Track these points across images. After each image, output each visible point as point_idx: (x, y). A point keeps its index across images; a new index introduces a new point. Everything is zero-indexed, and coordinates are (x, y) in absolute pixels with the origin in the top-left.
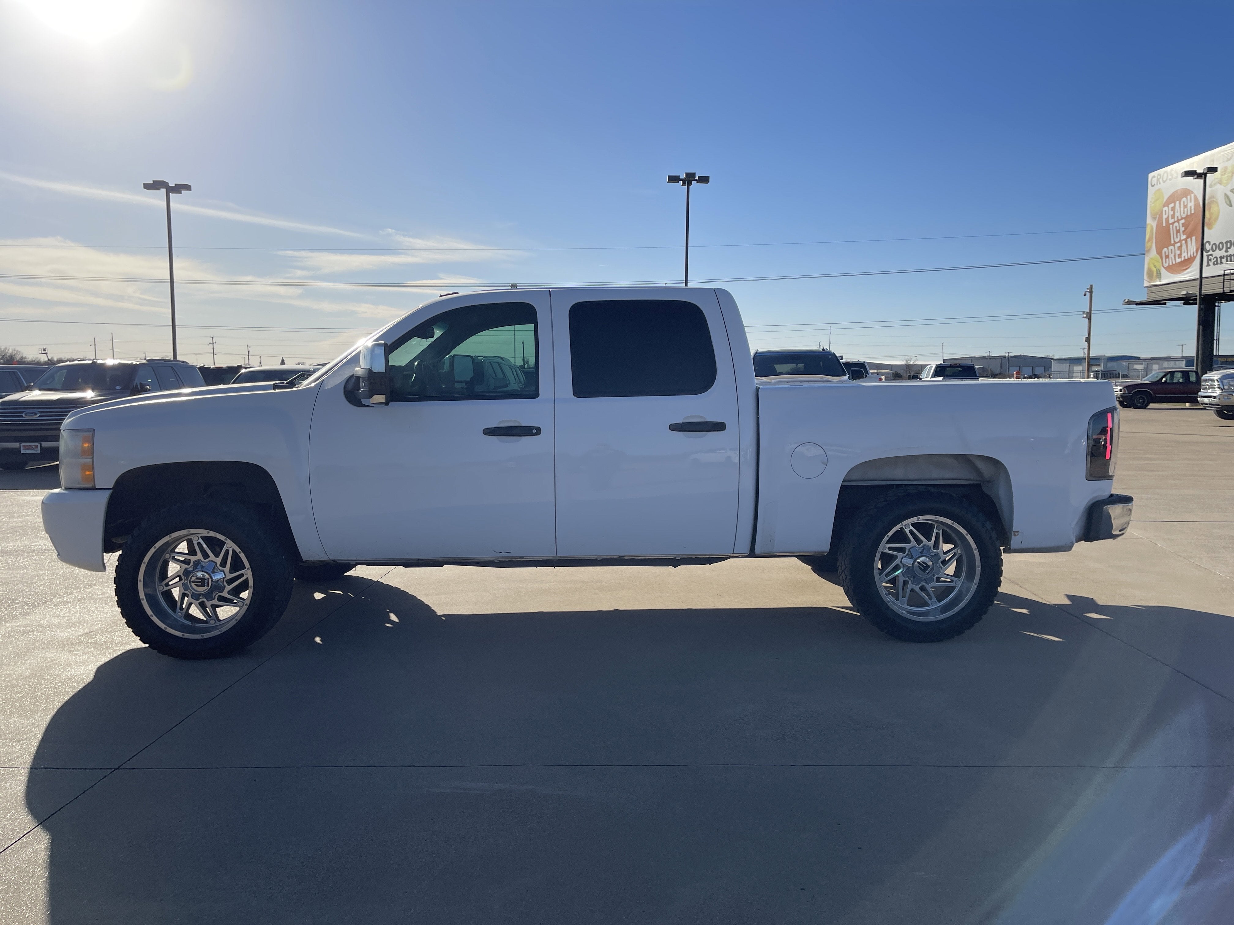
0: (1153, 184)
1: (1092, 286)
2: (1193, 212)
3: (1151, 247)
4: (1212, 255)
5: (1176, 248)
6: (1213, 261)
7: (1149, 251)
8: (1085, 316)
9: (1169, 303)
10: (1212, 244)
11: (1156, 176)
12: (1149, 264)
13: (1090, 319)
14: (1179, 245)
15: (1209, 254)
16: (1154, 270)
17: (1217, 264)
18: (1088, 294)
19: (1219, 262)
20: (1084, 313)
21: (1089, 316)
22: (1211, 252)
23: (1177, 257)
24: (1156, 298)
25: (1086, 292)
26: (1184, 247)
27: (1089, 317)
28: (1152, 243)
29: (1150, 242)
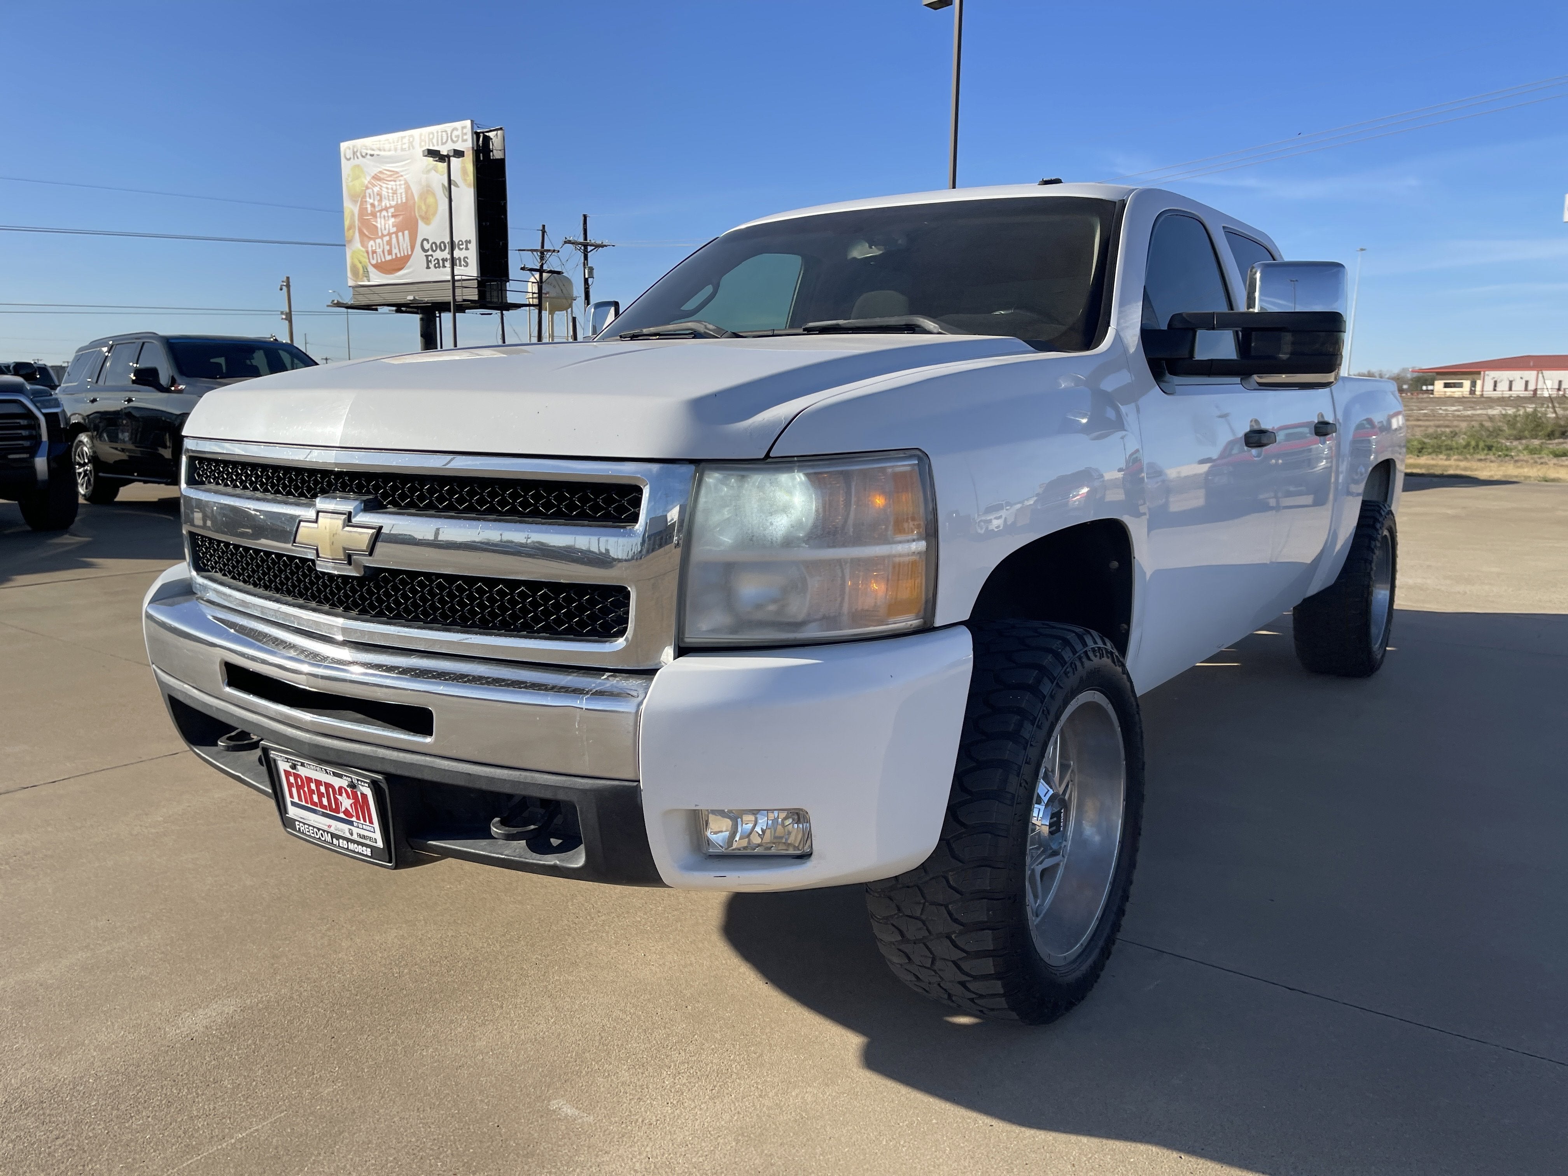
0: (348, 157)
1: (288, 278)
2: (404, 201)
3: (353, 237)
4: (432, 256)
5: (385, 242)
6: (433, 263)
7: (350, 241)
8: (284, 317)
9: (382, 309)
10: (430, 243)
11: (351, 147)
12: (352, 258)
13: (290, 322)
14: (387, 238)
15: (428, 254)
16: (360, 266)
17: (439, 267)
18: (285, 288)
19: (441, 265)
20: (282, 313)
21: (289, 317)
22: (430, 253)
23: (386, 253)
24: (364, 301)
25: (282, 285)
26: (394, 240)
27: (289, 319)
28: (354, 233)
29: (351, 231)
